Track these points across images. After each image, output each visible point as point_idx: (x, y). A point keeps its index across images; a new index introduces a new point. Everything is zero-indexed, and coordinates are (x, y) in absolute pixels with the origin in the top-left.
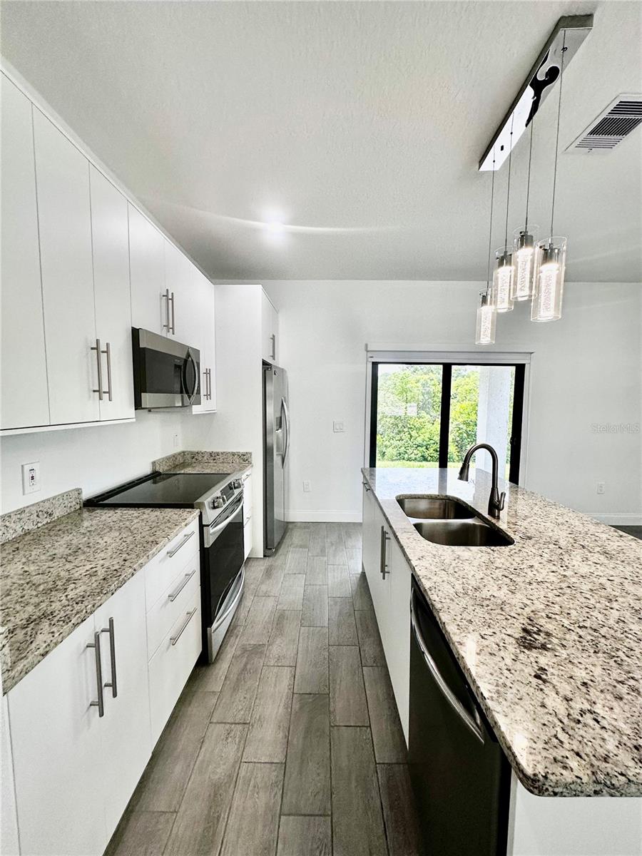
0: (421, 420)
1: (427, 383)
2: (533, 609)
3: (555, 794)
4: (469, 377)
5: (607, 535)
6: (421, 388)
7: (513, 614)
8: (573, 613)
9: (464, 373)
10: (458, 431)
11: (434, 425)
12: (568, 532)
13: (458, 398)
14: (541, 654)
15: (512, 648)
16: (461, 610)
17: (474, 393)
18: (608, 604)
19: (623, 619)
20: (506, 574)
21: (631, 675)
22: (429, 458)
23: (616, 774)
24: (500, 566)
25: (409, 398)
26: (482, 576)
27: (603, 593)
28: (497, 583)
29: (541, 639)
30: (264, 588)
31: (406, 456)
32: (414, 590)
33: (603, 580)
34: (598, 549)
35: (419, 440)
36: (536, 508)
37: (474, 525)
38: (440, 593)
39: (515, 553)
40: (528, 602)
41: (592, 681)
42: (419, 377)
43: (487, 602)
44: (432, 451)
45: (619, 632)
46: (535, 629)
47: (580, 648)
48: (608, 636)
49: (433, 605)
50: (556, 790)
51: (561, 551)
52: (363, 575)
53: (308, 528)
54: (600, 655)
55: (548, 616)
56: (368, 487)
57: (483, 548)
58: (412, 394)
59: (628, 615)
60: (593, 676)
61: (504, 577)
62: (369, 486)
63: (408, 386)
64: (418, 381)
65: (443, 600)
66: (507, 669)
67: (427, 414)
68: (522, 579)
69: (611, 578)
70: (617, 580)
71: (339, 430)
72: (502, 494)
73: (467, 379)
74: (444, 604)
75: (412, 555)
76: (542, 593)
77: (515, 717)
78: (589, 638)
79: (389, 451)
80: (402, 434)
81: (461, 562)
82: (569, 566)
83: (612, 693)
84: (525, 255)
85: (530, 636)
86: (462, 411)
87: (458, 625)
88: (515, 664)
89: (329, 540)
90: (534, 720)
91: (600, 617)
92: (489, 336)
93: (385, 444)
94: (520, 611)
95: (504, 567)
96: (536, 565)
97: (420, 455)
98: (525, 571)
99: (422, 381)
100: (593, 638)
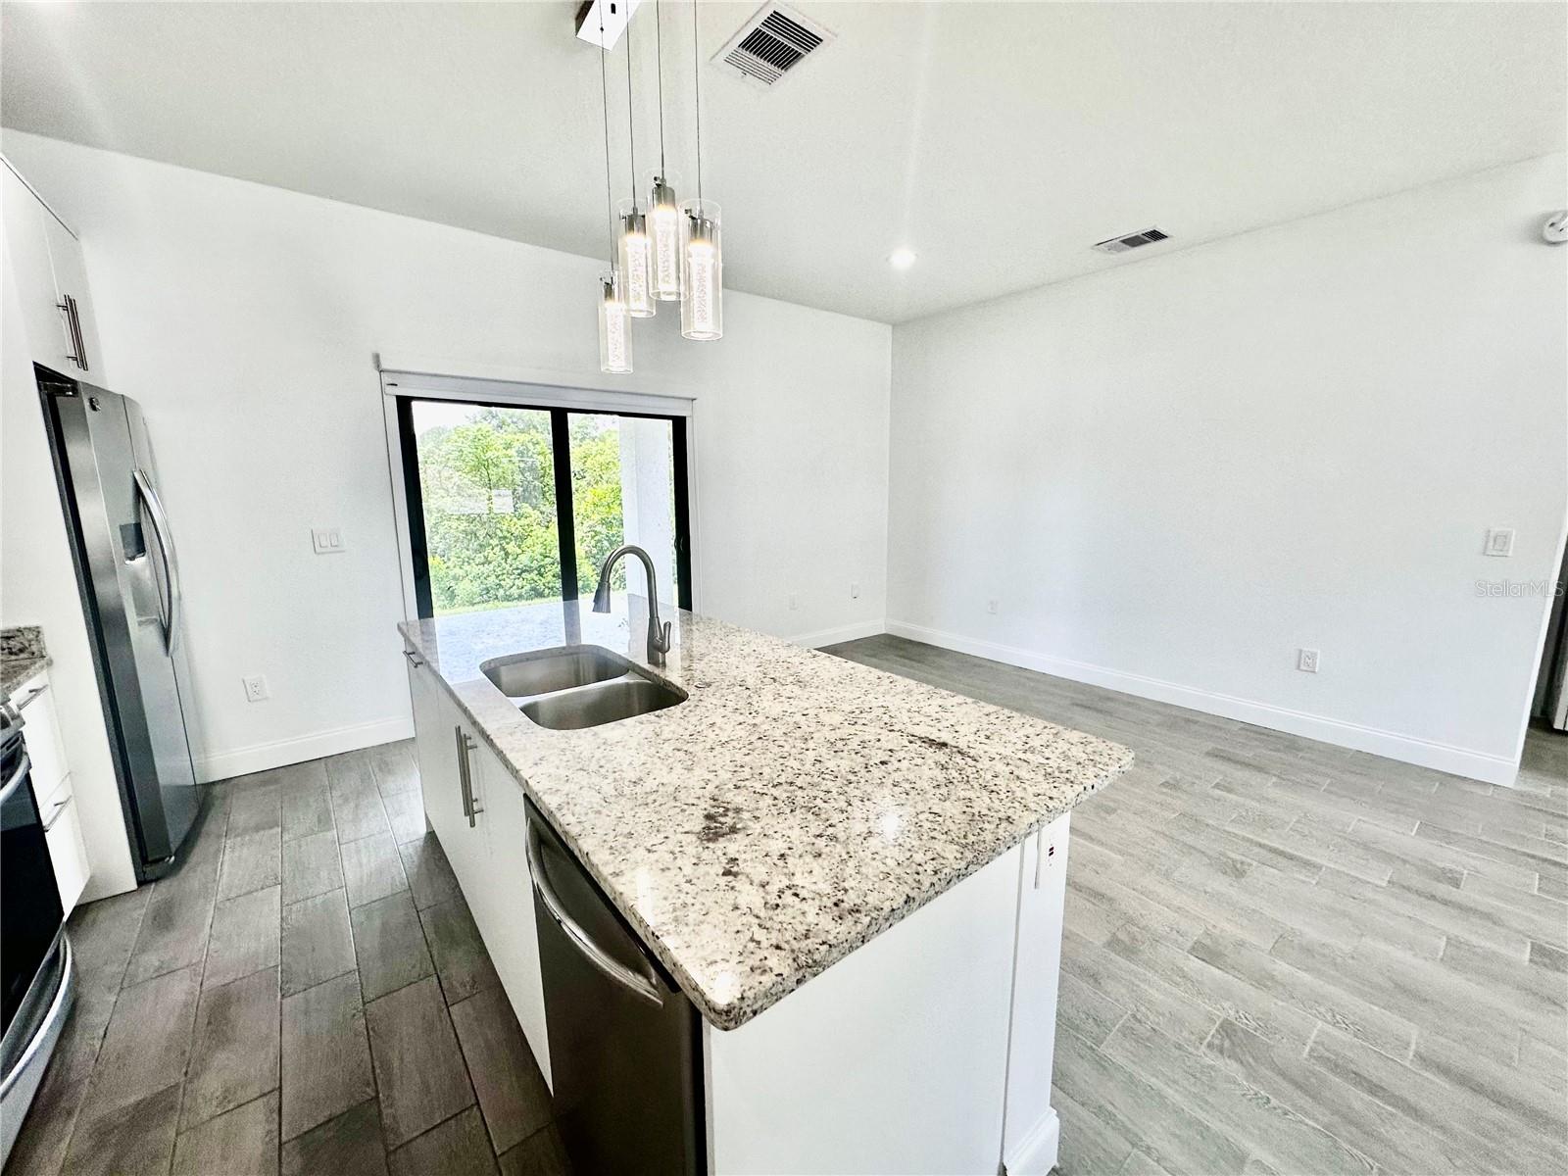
0: (524, 521)
1: (529, 451)
2: (717, 783)
3: (755, 1013)
4: (603, 440)
5: (800, 659)
6: (516, 459)
7: (691, 801)
8: (766, 771)
9: (594, 434)
10: (593, 537)
11: (549, 530)
12: (756, 665)
13: (588, 478)
14: (729, 840)
15: (692, 846)
16: (615, 823)
17: (614, 470)
18: (804, 746)
19: (819, 759)
20: (679, 746)
21: (828, 823)
22: (547, 591)
23: (818, 946)
24: (669, 737)
25: (494, 479)
26: (643, 758)
27: (798, 733)
28: (666, 763)
29: (729, 820)
30: (151, 960)
31: (501, 592)
32: (533, 823)
33: (798, 717)
34: (791, 679)
35: (524, 559)
36: (716, 640)
37: (627, 684)
38: (578, 809)
39: (690, 711)
40: (711, 776)
41: (790, 849)
42: (509, 438)
43: (654, 796)
44: (550, 578)
45: (816, 777)
46: (721, 810)
47: (776, 813)
48: (804, 786)
49: (566, 833)
50: (755, 1007)
51: (748, 692)
52: (432, 838)
53: (276, 781)
54: (798, 812)
55: (737, 787)
56: (417, 659)
57: (644, 717)
58: (501, 470)
59: (823, 751)
60: (790, 842)
61: (676, 751)
62: (421, 656)
63: (489, 454)
64: (508, 446)
65: (583, 819)
66: (687, 882)
67: (534, 508)
68: (701, 746)
69: (805, 713)
70: (812, 712)
71: (330, 549)
72: (665, 625)
73: (601, 444)
74: (585, 824)
75: (522, 761)
76: (728, 758)
77: (701, 941)
78: (785, 795)
79: (463, 588)
80: (488, 550)
81: (609, 748)
82: (759, 710)
83: (811, 853)
84: (666, 220)
85: (715, 822)
86: (596, 500)
87: (611, 848)
88: (695, 870)
89: (336, 794)
90: (725, 932)
91: (796, 764)
92: (623, 357)
93: (452, 573)
94: (700, 792)
95: (676, 736)
96: (719, 721)
97: (528, 587)
98: (705, 733)
99: (517, 445)
100: (789, 795)
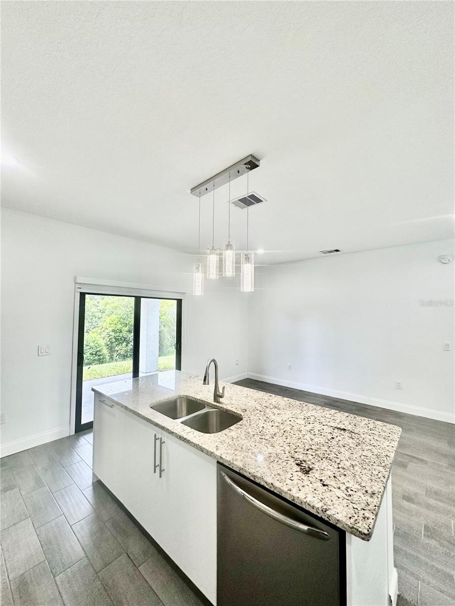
2: (288, 451)
7: (286, 459)
8: (299, 444)
14: (312, 473)
15: (303, 476)
16: (269, 470)
18: (302, 433)
19: (311, 438)
21: (337, 463)
27: (295, 428)
39: (250, 422)
41: (334, 474)
45: (316, 445)
46: (299, 462)
47: (317, 461)
55: (296, 452)
60: (332, 471)
65: (257, 470)
66: (315, 490)
68: (268, 436)
69: (289, 420)
70: (292, 420)
71: (44, 353)
83: (342, 474)
85: (302, 466)
87: (278, 480)
89: (40, 468)
90: (344, 506)
91: (306, 441)
94: (286, 455)
96: (264, 426)
98: (264, 431)
